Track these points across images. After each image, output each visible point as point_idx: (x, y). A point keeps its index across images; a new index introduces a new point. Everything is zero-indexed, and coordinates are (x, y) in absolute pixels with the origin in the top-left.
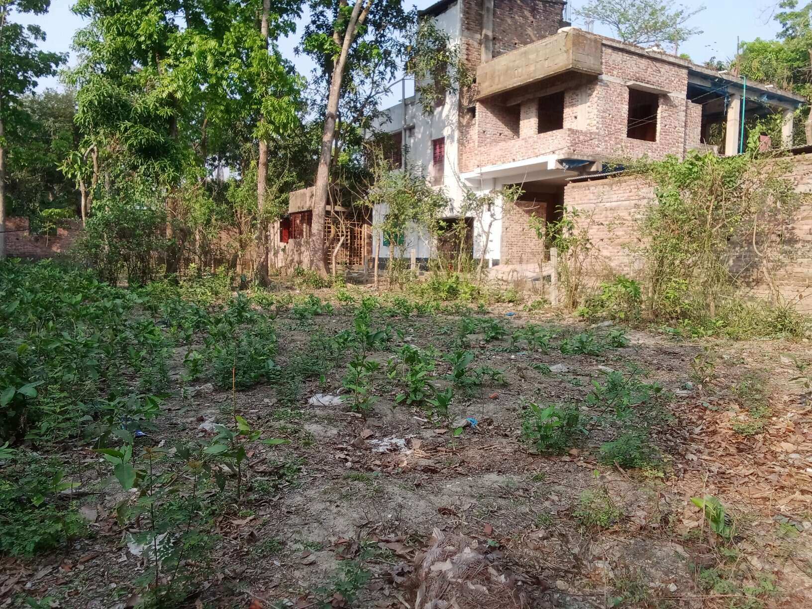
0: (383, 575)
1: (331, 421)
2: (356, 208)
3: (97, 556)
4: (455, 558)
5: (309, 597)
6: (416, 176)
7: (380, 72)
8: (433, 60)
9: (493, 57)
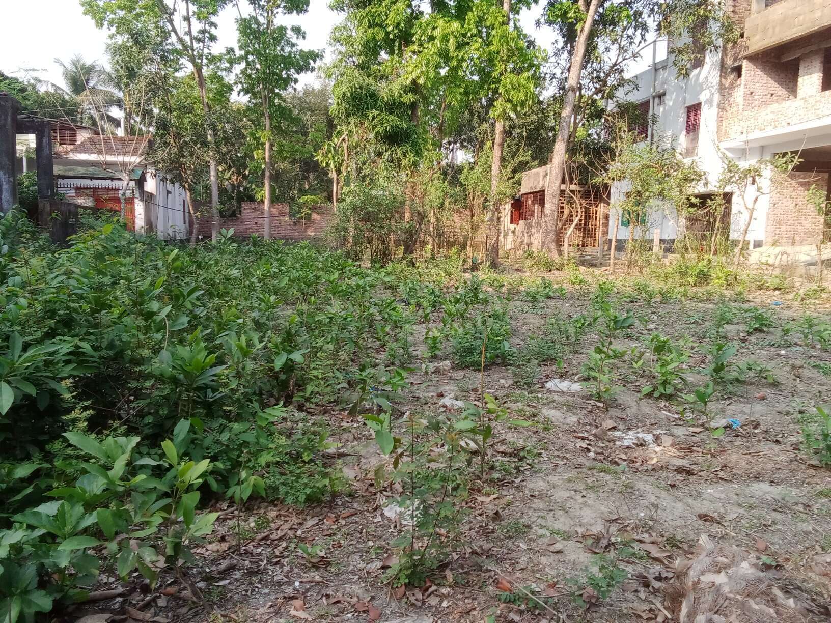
0: (637, 577)
1: (570, 408)
2: (594, 186)
3: (356, 514)
4: (730, 571)
5: (557, 586)
6: (665, 148)
7: (628, 37)
8: (692, 17)
9: (767, 5)
